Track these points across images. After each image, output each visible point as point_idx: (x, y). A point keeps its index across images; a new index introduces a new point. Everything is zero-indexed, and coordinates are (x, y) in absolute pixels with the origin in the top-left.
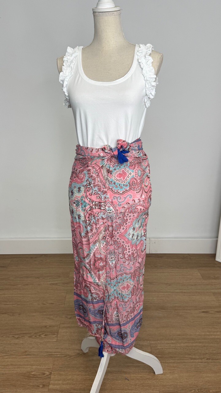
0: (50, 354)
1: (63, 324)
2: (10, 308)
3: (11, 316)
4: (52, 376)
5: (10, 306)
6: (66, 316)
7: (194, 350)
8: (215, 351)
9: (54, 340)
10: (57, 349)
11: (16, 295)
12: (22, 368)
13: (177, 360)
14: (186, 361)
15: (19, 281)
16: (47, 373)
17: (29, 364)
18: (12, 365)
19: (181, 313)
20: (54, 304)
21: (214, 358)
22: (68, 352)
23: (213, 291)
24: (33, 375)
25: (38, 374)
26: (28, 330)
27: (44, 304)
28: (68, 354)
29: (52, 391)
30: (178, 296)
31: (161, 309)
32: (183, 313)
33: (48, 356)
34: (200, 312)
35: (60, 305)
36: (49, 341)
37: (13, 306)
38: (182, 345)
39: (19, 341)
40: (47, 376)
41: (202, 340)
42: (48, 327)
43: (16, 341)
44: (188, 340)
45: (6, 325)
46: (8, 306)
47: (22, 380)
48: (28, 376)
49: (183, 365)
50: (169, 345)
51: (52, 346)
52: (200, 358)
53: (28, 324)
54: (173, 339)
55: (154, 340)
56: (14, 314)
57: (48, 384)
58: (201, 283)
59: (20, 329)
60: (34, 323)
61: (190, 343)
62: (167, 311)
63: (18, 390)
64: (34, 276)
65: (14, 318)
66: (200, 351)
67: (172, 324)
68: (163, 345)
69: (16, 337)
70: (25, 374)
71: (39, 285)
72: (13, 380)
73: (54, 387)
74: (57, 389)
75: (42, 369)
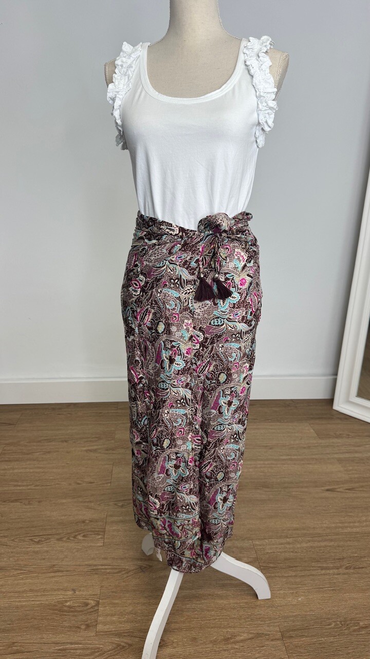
0: (95, 568)
1: (111, 516)
2: (23, 491)
3: (26, 505)
4: (101, 609)
5: (24, 488)
6: (115, 503)
7: (323, 554)
8: (356, 553)
9: (98, 545)
10: (105, 559)
11: (31, 471)
12: (48, 595)
13: (300, 571)
14: (314, 573)
15: (35, 447)
16: (92, 602)
17: (61, 588)
18: (31, 590)
19: (294, 493)
20: (94, 482)
21: (357, 567)
22: (122, 564)
23: (336, 456)
24: (69, 607)
25: (76, 605)
26: (55, 528)
27: (79, 484)
28: (124, 567)
29: (103, 635)
30: (286, 466)
31: (263, 487)
32: (297, 493)
33: (91, 571)
34: (323, 490)
35: (104, 484)
36: (91, 546)
37: (29, 487)
38: (304, 545)
39: (41, 548)
40: (92, 607)
41: (334, 535)
42: (88, 522)
43: (37, 548)
44: (311, 537)
45: (19, 520)
46: (21, 488)
47: (50, 617)
48: (60, 609)
49: (311, 580)
50: (283, 546)
51: (96, 554)
52: (335, 567)
53: (54, 519)
54: (289, 536)
55: (259, 539)
56: (31, 502)
57: (94, 623)
58: (316, 445)
59: (41, 528)
60: (65, 516)
61: (315, 541)
62: (273, 490)
63: (45, 636)
64: (60, 438)
65: (30, 508)
66: (332, 554)
67: (282, 511)
68: (274, 546)
69: (36, 540)
70: (55, 605)
71: (68, 452)
72: (35, 619)
73: (106, 628)
74: (110, 631)
75: (84, 596)
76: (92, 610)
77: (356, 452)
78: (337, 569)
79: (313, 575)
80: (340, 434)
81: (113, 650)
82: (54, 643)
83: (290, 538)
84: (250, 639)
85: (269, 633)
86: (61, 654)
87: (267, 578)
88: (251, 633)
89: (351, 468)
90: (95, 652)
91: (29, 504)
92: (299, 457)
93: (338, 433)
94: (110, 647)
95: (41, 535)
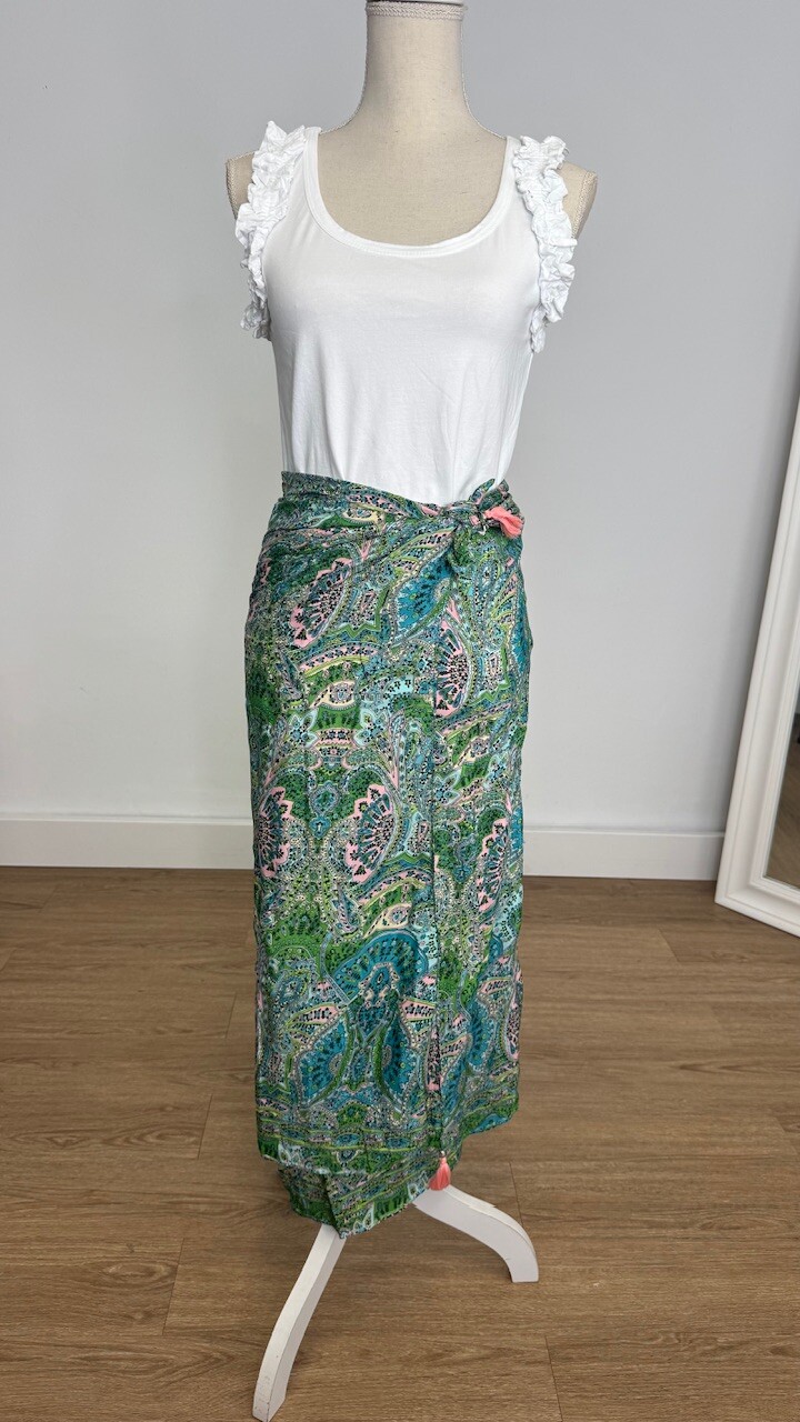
0: (175, 1199)
1: (221, 1099)
2: (44, 1042)
3: (46, 1069)
4: (179, 1283)
5: (46, 1035)
6: (232, 1074)
7: (657, 1196)
8: (727, 1198)
9: (188, 1156)
10: (198, 1183)
11: (65, 1001)
12: (74, 1250)
13: (604, 1228)
14: (633, 1233)
15: (77, 955)
16: (163, 1268)
17: (102, 1237)
19: (610, 1070)
20: (190, 1031)
21: (726, 1225)
22: (234, 1196)
23: (711, 999)
24: (113, 1275)
25: (129, 1273)
26: (101, 1119)
27: (160, 1032)
28: (237, 1202)
29: (179, 1334)
30: (600, 1014)
31: (546, 1055)
32: (618, 1071)
33: (166, 1207)
34: (671, 1067)
35: (212, 1035)
36: (171, 1158)
37: (57, 1035)
38: (619, 1176)
39: (69, 1156)
40: (161, 1279)
41: (685, 1160)
42: (171, 1109)
43: (61, 1156)
44: (636, 1161)
45: (28, 1100)
46: (40, 1035)
47: (72, 1294)
48: (95, 1280)
49: (626, 1248)
50: (574, 1176)
51: (180, 1174)
52: (680, 1223)
53: (101, 1099)
54: (589, 1157)
55: (525, 1160)
56: (58, 1064)
57: (162, 1311)
58: (670, 974)
59: (72, 1116)
60: (124, 1095)
61: (643, 1170)
62: (567, 1062)
63: (57, 1329)
64: (130, 939)
65: (55, 1076)
66: (678, 1198)
67: (581, 1105)
68: (555, 1176)
69: (59, 1141)
70: (85, 1271)
71: (144, 968)
72: (42, 1295)
73: (187, 1320)
74: (194, 1328)
75: (146, 1256)
76: (161, 1284)
77: (755, 992)
78: (684, 1228)
79: (631, 1238)
80: (724, 955)
81: (194, 1364)
82: (76, 1346)
83: (592, 1160)
84: (480, 1359)
85: (523, 1348)
86: (86, 1368)
87: (533, 1239)
88: (486, 1348)
89: (738, 1025)
90: (158, 1367)
91: (53, 1067)
92: (630, 997)
93: (719, 952)
94: (190, 1360)
95: (70, 1131)
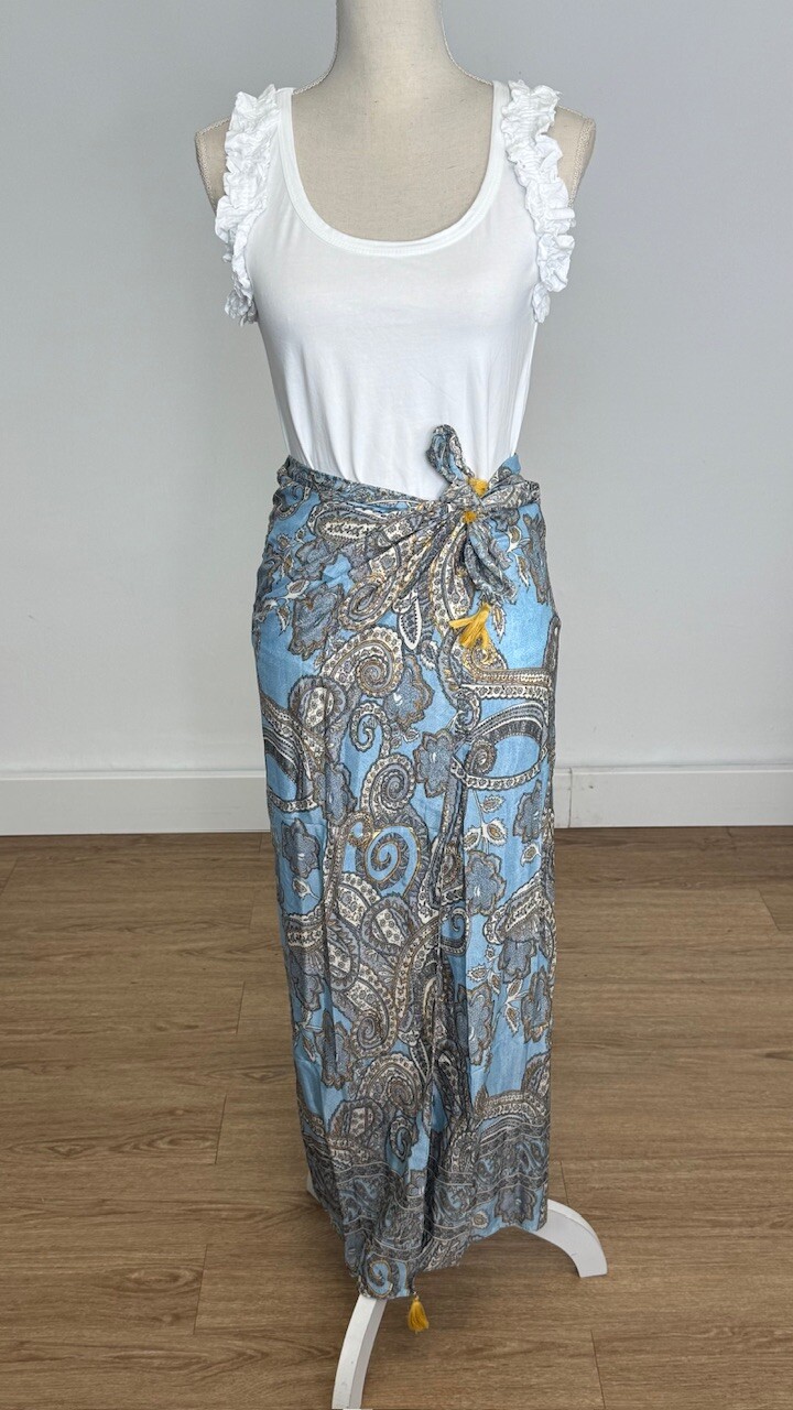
0: (194, 1207)
1: (237, 1100)
2: (29, 1044)
3: (36, 1074)
4: (206, 1287)
5: (31, 1037)
6: (246, 1072)
7: (724, 1196)
9: (204, 1161)
10: (218, 1190)
11: (47, 997)
12: (93, 1258)
13: (661, 1228)
14: (693, 1232)
16: (188, 1273)
17: (119, 1245)
19: (682, 1060)
20: (197, 1027)
22: (258, 1202)
24: (137, 1281)
25: (153, 1278)
26: (105, 1126)
27: (160, 1029)
28: (260, 1207)
29: (208, 1334)
30: (675, 996)
31: (606, 1044)
32: (691, 1060)
33: (185, 1215)
34: (755, 1055)
35: (219, 1030)
36: (186, 1164)
37: (43, 1036)
38: (683, 1175)
40: (186, 1284)
41: (760, 1156)
42: (181, 1112)
43: (66, 1166)
44: (703, 1159)
45: (21, 1108)
46: (23, 1037)
47: (96, 1300)
48: (120, 1286)
49: (684, 1247)
51: (198, 1181)
52: (747, 1221)
53: (103, 1105)
54: (650, 1155)
55: (577, 1159)
56: (49, 1069)
57: (191, 1313)
58: (767, 945)
59: (73, 1124)
60: (128, 1099)
61: (711, 1168)
62: (632, 1052)
63: (87, 1333)
64: (114, 923)
65: (48, 1081)
66: (747, 1197)
67: (645, 1099)
68: (610, 1175)
69: (61, 1149)
70: (107, 1277)
71: (134, 956)
72: (65, 1301)
73: (217, 1321)
74: (225, 1328)
75: (169, 1262)
76: (186, 1289)
78: (752, 1227)
79: (691, 1237)
81: (228, 1361)
82: (106, 1347)
83: (653, 1158)
85: (567, 1342)
86: (121, 1365)
88: (528, 1342)
90: (189, 1364)
91: (44, 1072)
94: (223, 1357)
95: (74, 1139)
